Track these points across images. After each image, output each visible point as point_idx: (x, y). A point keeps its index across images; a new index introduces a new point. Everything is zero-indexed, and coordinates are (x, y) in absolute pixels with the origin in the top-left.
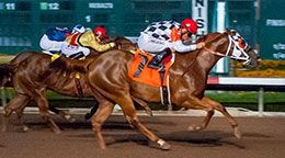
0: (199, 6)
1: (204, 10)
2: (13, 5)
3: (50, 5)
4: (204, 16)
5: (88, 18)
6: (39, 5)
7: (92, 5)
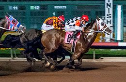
0: (109, 7)
1: (111, 9)
2: (17, 7)
3: (35, 7)
4: (111, 12)
5: (54, 14)
6: (30, 7)
7: (56, 7)
